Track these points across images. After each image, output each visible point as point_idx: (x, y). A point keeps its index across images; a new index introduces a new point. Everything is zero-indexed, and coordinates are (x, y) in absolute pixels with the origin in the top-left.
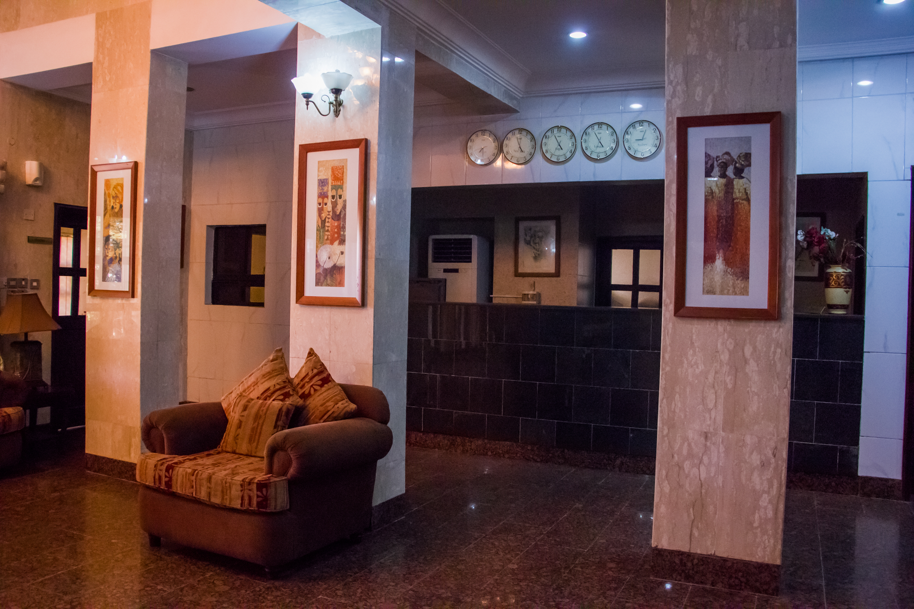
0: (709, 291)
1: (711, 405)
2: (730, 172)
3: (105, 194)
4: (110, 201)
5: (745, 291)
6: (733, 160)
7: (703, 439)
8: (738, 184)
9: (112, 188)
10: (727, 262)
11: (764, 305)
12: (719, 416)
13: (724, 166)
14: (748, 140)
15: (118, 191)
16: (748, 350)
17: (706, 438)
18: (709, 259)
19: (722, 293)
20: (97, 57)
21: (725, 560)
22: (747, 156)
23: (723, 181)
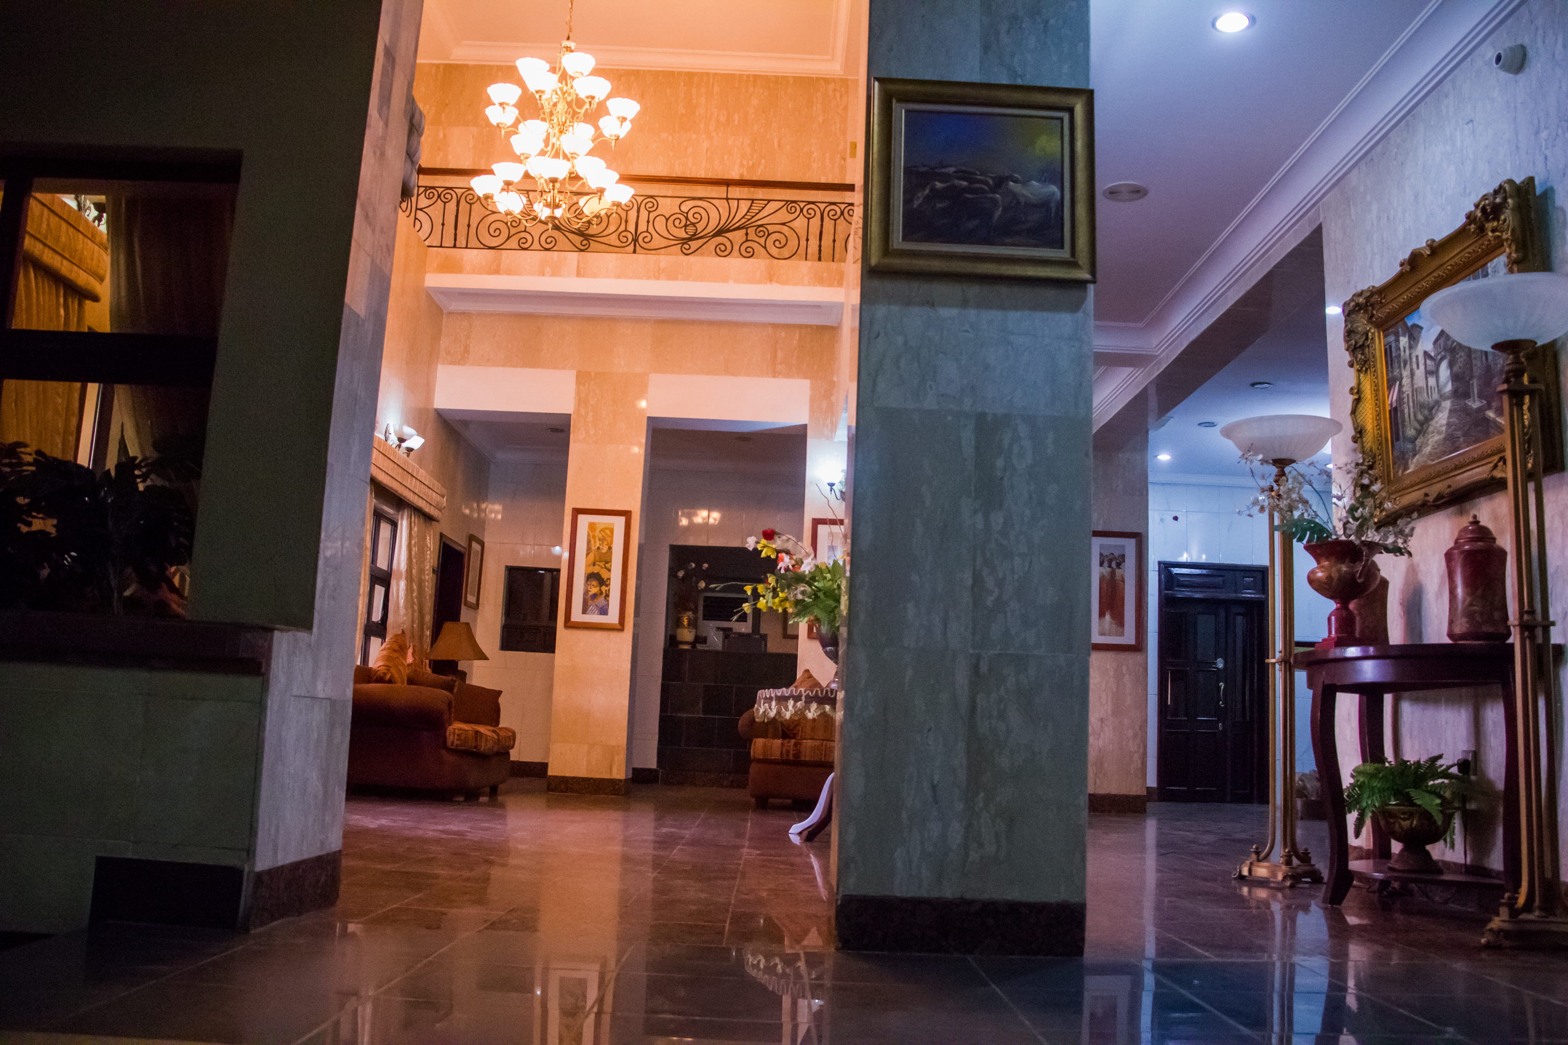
0: (1102, 634)
1: (1104, 702)
2: (1114, 565)
3: (589, 535)
4: (595, 542)
5: (1122, 634)
6: (1115, 558)
7: (1100, 723)
8: (1118, 572)
9: (598, 531)
10: (1113, 617)
11: (1133, 642)
12: (1109, 709)
13: (1110, 562)
14: (1123, 547)
15: (606, 534)
16: (1124, 669)
17: (1102, 722)
18: (1102, 615)
19: (1109, 635)
20: (577, 410)
21: (1115, 796)
22: (1123, 556)
23: (1109, 569)
